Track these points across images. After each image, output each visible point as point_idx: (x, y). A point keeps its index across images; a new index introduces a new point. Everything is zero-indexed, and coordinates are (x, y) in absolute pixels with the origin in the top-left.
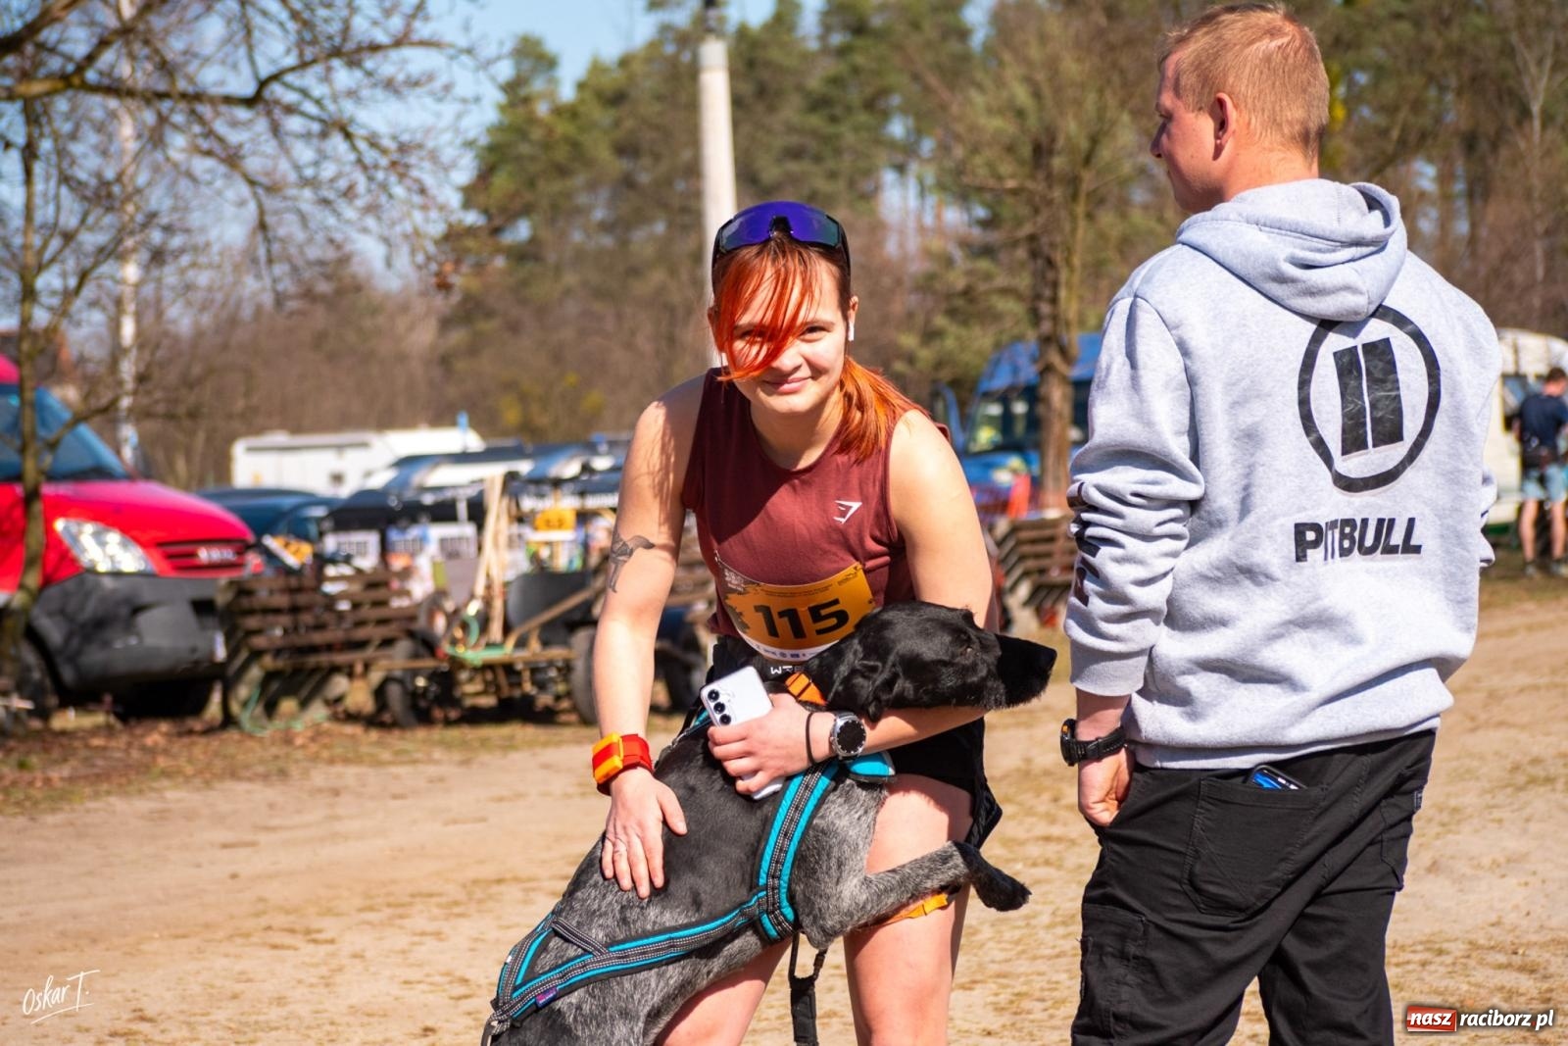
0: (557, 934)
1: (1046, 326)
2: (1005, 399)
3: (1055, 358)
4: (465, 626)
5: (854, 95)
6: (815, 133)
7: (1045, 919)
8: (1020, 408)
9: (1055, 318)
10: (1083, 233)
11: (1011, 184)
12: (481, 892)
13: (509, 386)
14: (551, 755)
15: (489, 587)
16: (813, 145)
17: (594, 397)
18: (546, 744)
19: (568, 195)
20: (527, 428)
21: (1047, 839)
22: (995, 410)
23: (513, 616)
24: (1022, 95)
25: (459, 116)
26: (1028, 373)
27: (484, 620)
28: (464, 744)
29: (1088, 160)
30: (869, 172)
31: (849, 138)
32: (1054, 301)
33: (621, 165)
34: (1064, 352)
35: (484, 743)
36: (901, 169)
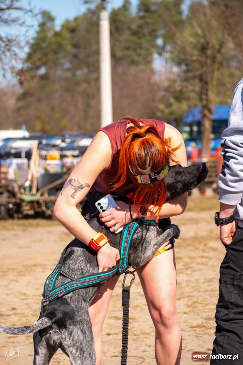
0: (61, 274)
1: (204, 103)
2: (191, 125)
3: (207, 112)
4: (25, 189)
5: (146, 31)
6: (134, 42)
7: (202, 280)
8: (195, 128)
9: (207, 100)
10: (217, 74)
11: (195, 58)
12: (29, 269)
13: (38, 118)
14: (50, 229)
15: (32, 177)
16: (133, 46)
17: (64, 122)
18: (49, 225)
19: (57, 59)
20: (43, 131)
21: (203, 257)
22: (187, 129)
23: (40, 186)
24: (199, 31)
25: (27, 31)
26: (198, 117)
27: (31, 187)
28: (24, 225)
29: (219, 51)
30: (151, 55)
31: (145, 44)
32: (207, 95)
33: (74, 51)
34: (210, 111)
35: (30, 225)
36: (160, 54)
